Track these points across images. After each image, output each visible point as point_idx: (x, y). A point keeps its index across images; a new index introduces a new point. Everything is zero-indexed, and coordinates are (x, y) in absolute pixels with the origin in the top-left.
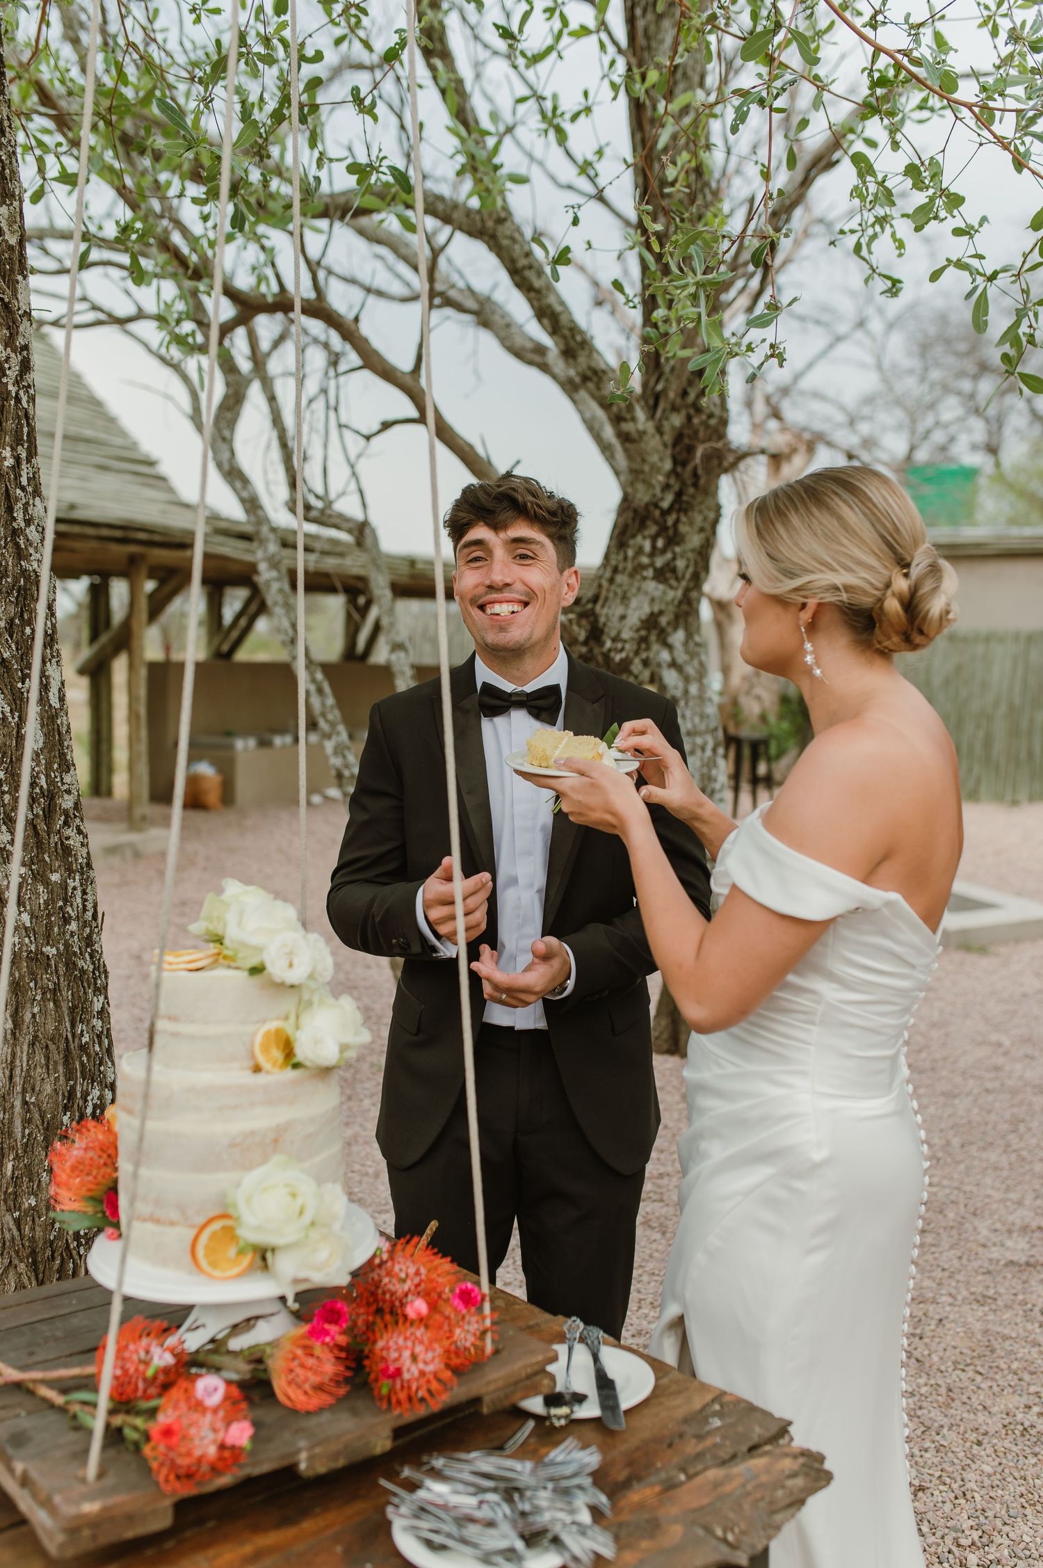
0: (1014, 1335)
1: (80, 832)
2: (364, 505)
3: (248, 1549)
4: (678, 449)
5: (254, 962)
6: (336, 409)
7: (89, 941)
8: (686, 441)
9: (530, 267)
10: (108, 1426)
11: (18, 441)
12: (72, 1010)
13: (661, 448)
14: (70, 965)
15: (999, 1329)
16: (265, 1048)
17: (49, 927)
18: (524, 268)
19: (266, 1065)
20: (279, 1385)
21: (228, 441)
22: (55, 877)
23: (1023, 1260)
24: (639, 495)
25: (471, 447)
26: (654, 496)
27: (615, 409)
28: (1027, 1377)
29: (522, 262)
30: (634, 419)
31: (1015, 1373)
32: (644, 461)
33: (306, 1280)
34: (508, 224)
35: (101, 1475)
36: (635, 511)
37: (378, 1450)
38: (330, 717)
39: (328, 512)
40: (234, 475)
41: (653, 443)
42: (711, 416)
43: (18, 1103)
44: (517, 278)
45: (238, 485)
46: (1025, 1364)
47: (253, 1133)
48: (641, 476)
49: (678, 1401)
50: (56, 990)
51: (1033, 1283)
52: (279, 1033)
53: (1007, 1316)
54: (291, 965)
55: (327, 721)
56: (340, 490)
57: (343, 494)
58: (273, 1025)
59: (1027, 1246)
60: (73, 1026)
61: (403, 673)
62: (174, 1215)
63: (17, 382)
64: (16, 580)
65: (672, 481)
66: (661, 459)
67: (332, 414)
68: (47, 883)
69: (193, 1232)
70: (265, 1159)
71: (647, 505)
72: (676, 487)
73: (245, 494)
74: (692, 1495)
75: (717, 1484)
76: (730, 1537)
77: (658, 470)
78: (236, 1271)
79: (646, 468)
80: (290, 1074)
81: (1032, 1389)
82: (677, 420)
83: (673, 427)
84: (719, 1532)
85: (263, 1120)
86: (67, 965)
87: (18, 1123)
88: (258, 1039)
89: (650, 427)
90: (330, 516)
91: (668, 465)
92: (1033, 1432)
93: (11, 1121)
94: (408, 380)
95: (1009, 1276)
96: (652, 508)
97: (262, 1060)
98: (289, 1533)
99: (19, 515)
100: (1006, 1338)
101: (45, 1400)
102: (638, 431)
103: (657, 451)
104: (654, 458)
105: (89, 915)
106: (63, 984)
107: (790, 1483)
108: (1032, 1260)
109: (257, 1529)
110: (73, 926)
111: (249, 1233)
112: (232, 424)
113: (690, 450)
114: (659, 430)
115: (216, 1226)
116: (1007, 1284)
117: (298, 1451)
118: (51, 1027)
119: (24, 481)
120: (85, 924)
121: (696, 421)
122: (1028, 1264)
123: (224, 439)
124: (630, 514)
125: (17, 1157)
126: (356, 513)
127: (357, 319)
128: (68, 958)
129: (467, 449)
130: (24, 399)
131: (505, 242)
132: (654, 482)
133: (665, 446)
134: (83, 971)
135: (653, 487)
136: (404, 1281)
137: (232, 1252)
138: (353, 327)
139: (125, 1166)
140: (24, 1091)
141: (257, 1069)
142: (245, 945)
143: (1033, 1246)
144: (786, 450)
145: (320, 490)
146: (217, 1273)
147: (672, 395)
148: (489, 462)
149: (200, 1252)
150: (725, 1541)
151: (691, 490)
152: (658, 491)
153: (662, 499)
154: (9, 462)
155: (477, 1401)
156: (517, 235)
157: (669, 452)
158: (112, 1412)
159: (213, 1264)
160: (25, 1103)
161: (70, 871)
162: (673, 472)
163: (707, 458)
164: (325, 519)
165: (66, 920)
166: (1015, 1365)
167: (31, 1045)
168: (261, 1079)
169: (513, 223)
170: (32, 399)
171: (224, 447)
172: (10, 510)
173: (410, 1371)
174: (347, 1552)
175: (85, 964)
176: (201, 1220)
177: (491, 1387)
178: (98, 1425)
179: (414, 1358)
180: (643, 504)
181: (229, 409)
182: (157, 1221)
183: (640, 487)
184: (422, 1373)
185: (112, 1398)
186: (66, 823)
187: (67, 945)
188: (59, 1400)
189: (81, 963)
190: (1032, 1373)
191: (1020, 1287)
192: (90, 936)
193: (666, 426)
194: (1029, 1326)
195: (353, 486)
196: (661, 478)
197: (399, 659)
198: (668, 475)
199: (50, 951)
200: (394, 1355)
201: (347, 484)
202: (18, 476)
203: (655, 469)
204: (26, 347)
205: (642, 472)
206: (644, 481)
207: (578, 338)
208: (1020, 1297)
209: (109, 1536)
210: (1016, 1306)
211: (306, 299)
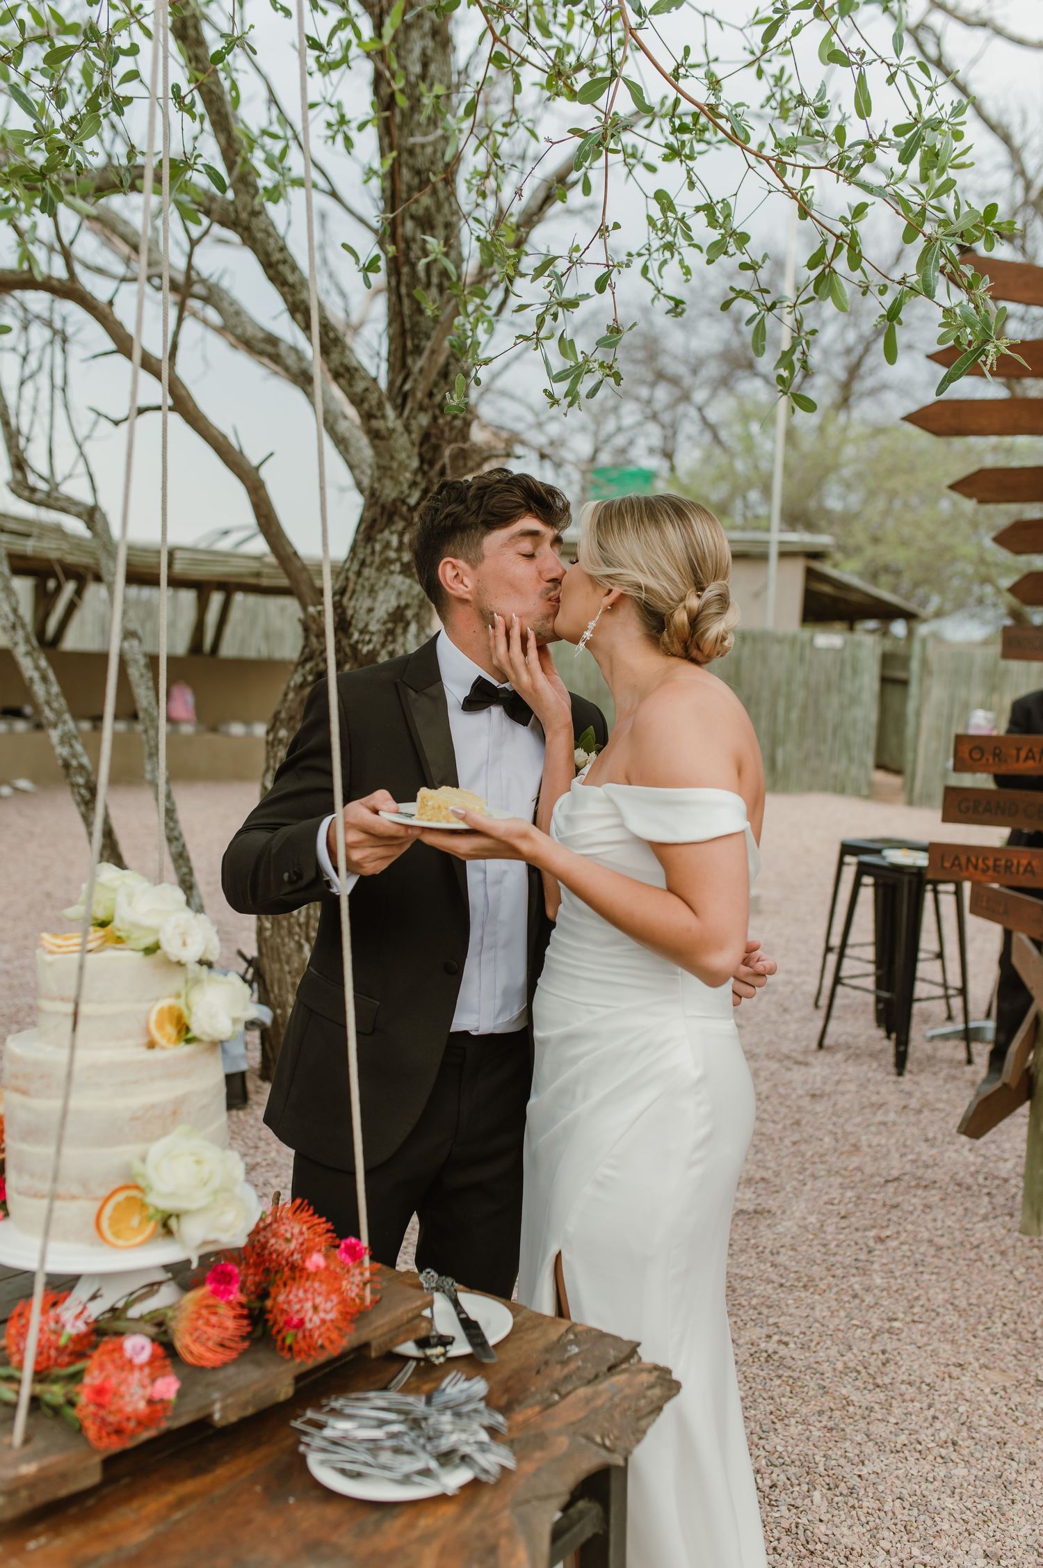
0: (750, 1275)
2: (94, 489)
3: (170, 1497)
4: (425, 448)
5: (148, 941)
6: (63, 390)
8: (433, 440)
9: (285, 262)
10: (33, 1397)
13: (408, 445)
15: (737, 1271)
16: (160, 1026)
18: (278, 262)
19: (160, 1040)
20: (184, 1344)
23: (751, 1208)
24: (387, 491)
25: (225, 437)
26: (402, 492)
27: (366, 406)
28: (765, 1311)
29: (277, 256)
30: (384, 417)
31: (755, 1308)
32: (392, 458)
33: (214, 1242)
34: (262, 217)
35: (27, 1440)
36: (383, 507)
37: (282, 1398)
38: (55, 705)
39: (55, 494)
41: (402, 440)
42: (455, 417)
44: (271, 272)
46: (762, 1300)
47: (153, 1106)
48: (389, 473)
49: (536, 1334)
51: (761, 1228)
52: (171, 1008)
53: (743, 1258)
54: (184, 944)
55: (51, 709)
56: (67, 472)
57: (70, 476)
58: (166, 1003)
59: (754, 1196)
61: (136, 661)
62: (75, 1189)
65: (419, 478)
66: (409, 457)
67: (58, 394)
69: (97, 1205)
70: (165, 1133)
71: (394, 501)
72: (423, 485)
74: (569, 1410)
75: (588, 1400)
76: (607, 1443)
77: (406, 468)
78: (139, 1239)
79: (395, 465)
80: (186, 1049)
81: (771, 1321)
82: (424, 420)
83: (421, 426)
84: (598, 1439)
85: (161, 1093)
88: (153, 1017)
89: (400, 426)
90: (57, 499)
91: (415, 463)
92: (776, 1357)
94: (164, 369)
95: (741, 1223)
96: (399, 504)
97: (157, 1036)
98: (206, 1480)
100: (744, 1278)
102: (388, 429)
103: (405, 449)
104: (403, 456)
107: (649, 1393)
108: (759, 1208)
109: (172, 1480)
111: (159, 1200)
113: (437, 449)
114: (407, 428)
115: (120, 1197)
116: (739, 1231)
117: (213, 1403)
121: (441, 421)
122: (756, 1212)
124: (378, 510)
126: (88, 499)
127: (111, 303)
129: (221, 439)
131: (260, 235)
132: (401, 478)
133: (413, 444)
135: (400, 483)
136: (288, 1241)
137: (135, 1221)
138: (107, 310)
141: (152, 1045)
142: (136, 926)
143: (759, 1195)
145: (45, 472)
146: (121, 1242)
147: (419, 395)
148: (241, 452)
149: (105, 1223)
150: (604, 1446)
152: (405, 487)
153: (409, 496)
155: (366, 1346)
156: (271, 229)
157: (416, 450)
158: (36, 1383)
159: (117, 1234)
162: (420, 469)
163: (454, 458)
164: (52, 502)
166: (754, 1301)
168: (157, 1054)
169: (267, 215)
173: (312, 1321)
174: (267, 1489)
176: (104, 1192)
177: (379, 1332)
178: (23, 1398)
179: (315, 1308)
180: (390, 500)
183: (388, 483)
184: (323, 1321)
190: (769, 1307)
191: (751, 1233)
193: (414, 426)
194: (762, 1267)
195: (81, 468)
196: (408, 475)
197: (131, 647)
198: (415, 473)
200: (297, 1307)
201: (75, 466)
203: (403, 466)
205: (390, 468)
206: (392, 478)
207: (332, 335)
208: (753, 1241)
209: (43, 1497)
210: (749, 1250)
211: (59, 280)
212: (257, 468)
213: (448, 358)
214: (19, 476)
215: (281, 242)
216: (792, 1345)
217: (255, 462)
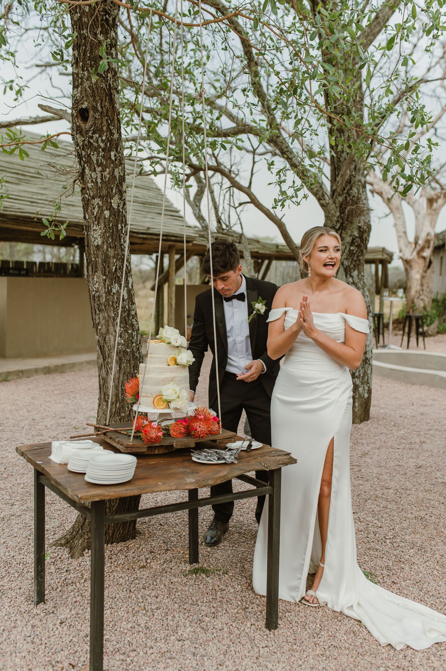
1: (136, 321)
2: (242, 228)
4: (341, 208)
5: (169, 341)
7: (138, 349)
8: (344, 205)
9: (288, 151)
10: (134, 436)
11: (122, 222)
12: (134, 366)
13: (335, 208)
14: (133, 355)
16: (171, 360)
17: (128, 344)
19: (171, 364)
20: (171, 432)
21: (198, 206)
22: (130, 331)
26: (333, 224)
27: (318, 196)
29: (285, 150)
30: (324, 199)
32: (330, 213)
34: (281, 138)
37: (192, 446)
39: (230, 230)
40: (200, 218)
41: (332, 207)
42: (354, 196)
43: (120, 389)
45: (201, 221)
47: (167, 378)
48: (329, 218)
49: (267, 450)
50: (130, 360)
52: (173, 357)
54: (177, 343)
57: (235, 224)
58: (173, 356)
60: (134, 371)
62: (150, 395)
63: (122, 208)
64: (121, 256)
65: (339, 219)
66: (335, 212)
67: (231, 197)
68: (128, 333)
69: (154, 399)
70: (169, 383)
72: (341, 221)
73: (203, 225)
76: (266, 466)
77: (334, 216)
78: (163, 407)
79: (330, 215)
80: (176, 366)
82: (340, 199)
83: (339, 201)
84: (263, 464)
85: (169, 375)
86: (132, 354)
87: (120, 394)
88: (169, 359)
89: (331, 201)
91: (338, 214)
93: (118, 393)
94: (247, 190)
97: (170, 363)
99: (122, 240)
101: (123, 434)
102: (326, 203)
104: (333, 212)
105: (138, 342)
106: (132, 359)
107: (284, 460)
110: (134, 345)
111: (164, 397)
112: (200, 201)
113: (346, 208)
114: (334, 202)
115: (158, 397)
117: (174, 442)
118: (128, 370)
119: (123, 232)
120: (137, 344)
121: (348, 199)
123: (197, 206)
125: (120, 403)
126: (239, 231)
127: (230, 171)
128: (133, 352)
129: (267, 211)
130: (124, 212)
131: (280, 143)
132: (333, 220)
133: (337, 208)
134: (137, 357)
137: (162, 403)
138: (229, 174)
139: (140, 386)
140: (122, 386)
141: (169, 365)
142: (166, 337)
144: (435, 197)
145: (227, 223)
146: (159, 408)
147: (339, 190)
148: (275, 215)
149: (155, 403)
150: (264, 466)
151: (346, 222)
152: (335, 222)
153: (336, 225)
154: (120, 228)
156: (283, 141)
157: (338, 209)
158: (135, 433)
159: (157, 405)
160: (122, 389)
161: (134, 330)
162: (340, 216)
163: (351, 211)
164: (229, 233)
165: (133, 343)
167: (124, 374)
168: (169, 367)
170: (126, 212)
171: (197, 208)
172: (120, 239)
173: (199, 429)
175: (137, 355)
176: (155, 396)
178: (132, 434)
179: (200, 427)
181: (199, 195)
182: (146, 397)
183: (328, 221)
184: (202, 431)
185: (135, 429)
186: (133, 318)
187: (133, 349)
188: (126, 433)
189: (136, 354)
192: (138, 348)
193: (337, 201)
195: (238, 222)
196: (336, 218)
198: (338, 217)
199: (128, 350)
200: (195, 426)
201: (236, 221)
202: (122, 231)
204: (125, 199)
211: (214, 166)
212: (281, 220)
213: (350, 176)
214: (219, 225)
215: (287, 145)
216: (433, 517)
217: (280, 217)
